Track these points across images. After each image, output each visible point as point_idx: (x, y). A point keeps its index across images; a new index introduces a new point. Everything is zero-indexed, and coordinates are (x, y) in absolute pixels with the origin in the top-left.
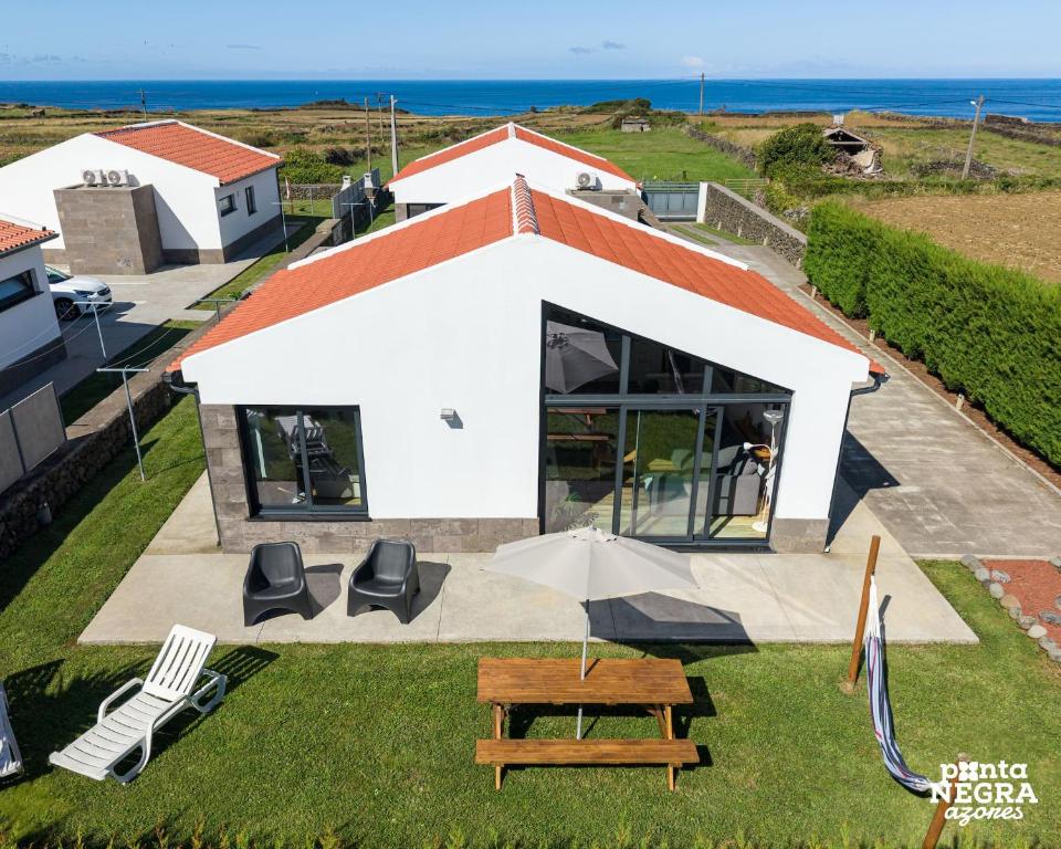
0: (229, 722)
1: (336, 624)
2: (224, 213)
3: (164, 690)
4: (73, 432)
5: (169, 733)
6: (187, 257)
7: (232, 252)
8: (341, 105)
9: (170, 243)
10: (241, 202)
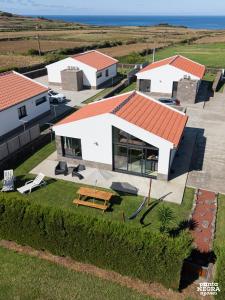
0: (44, 190)
1: (69, 178)
2: (98, 77)
3: (36, 182)
4: (42, 133)
5: (34, 189)
6: (88, 87)
7: (99, 87)
8: (166, 25)
9: (85, 84)
10: (104, 74)
